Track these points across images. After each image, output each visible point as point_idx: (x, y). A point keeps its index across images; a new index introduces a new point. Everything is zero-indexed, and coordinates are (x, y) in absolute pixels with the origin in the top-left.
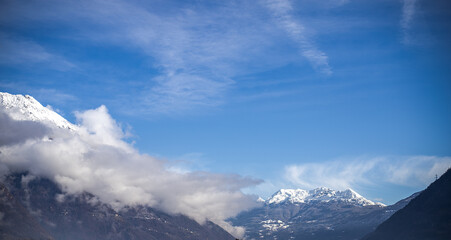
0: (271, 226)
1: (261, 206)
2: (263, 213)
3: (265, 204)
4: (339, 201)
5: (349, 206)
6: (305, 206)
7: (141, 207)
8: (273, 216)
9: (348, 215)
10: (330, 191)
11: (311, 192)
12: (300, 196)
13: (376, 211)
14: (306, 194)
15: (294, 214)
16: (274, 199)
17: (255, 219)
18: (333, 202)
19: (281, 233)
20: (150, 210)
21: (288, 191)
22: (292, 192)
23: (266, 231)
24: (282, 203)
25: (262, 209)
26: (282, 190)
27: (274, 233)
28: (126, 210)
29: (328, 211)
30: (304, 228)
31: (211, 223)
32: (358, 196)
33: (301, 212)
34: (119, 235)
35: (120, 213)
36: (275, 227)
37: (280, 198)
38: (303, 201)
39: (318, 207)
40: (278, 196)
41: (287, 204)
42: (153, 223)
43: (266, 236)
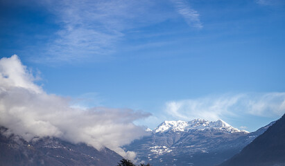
0: (157, 151)
1: (149, 135)
2: (151, 140)
3: (153, 133)
4: (212, 130)
5: (220, 134)
6: (185, 135)
7: (48, 138)
8: (158, 143)
9: (219, 141)
10: (204, 122)
11: (189, 123)
12: (181, 126)
13: (242, 136)
14: (186, 125)
15: (176, 140)
16: (160, 129)
17: (145, 146)
18: (207, 130)
19: (166, 157)
20: (55, 139)
21: (171, 122)
22: (175, 123)
23: (153, 155)
24: (166, 132)
25: (149, 137)
26: (166, 122)
27: (160, 157)
28: (35, 140)
29: (203, 138)
30: (185, 151)
31: (107, 149)
32: (227, 125)
33: (181, 139)
34: (31, 161)
35: (31, 143)
36: (161, 152)
37: (165, 128)
38: (183, 130)
39: (196, 135)
40: (163, 126)
41: (170, 132)
42: (60, 151)
43: (153, 159)
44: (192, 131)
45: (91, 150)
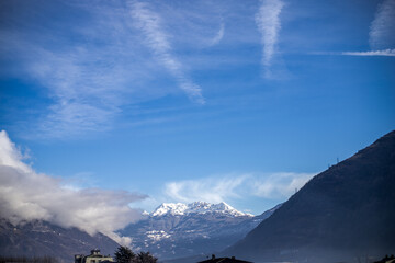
0: (154, 236)
1: (146, 218)
2: (148, 224)
3: (149, 217)
4: (214, 213)
5: (223, 217)
6: (185, 218)
7: (37, 221)
8: (156, 227)
9: (222, 225)
10: (206, 204)
11: (189, 205)
12: (180, 209)
13: (246, 220)
14: (185, 207)
15: (175, 225)
16: (158, 212)
17: (141, 230)
18: (209, 213)
19: (164, 242)
20: (45, 223)
21: (169, 205)
22: (173, 206)
23: (150, 240)
24: (165, 216)
25: (147, 221)
26: (164, 205)
27: (158, 242)
28: (23, 224)
29: (205, 222)
30: (184, 237)
31: (102, 235)
32: (230, 208)
33: (181, 223)
34: (18, 246)
35: (18, 227)
36: (158, 237)
37: (163, 211)
38: (182, 214)
39: (196, 218)
40: (161, 209)
41: (168, 216)
42: (49, 235)
43: (150, 245)
44: (192, 214)
45: (83, 235)
